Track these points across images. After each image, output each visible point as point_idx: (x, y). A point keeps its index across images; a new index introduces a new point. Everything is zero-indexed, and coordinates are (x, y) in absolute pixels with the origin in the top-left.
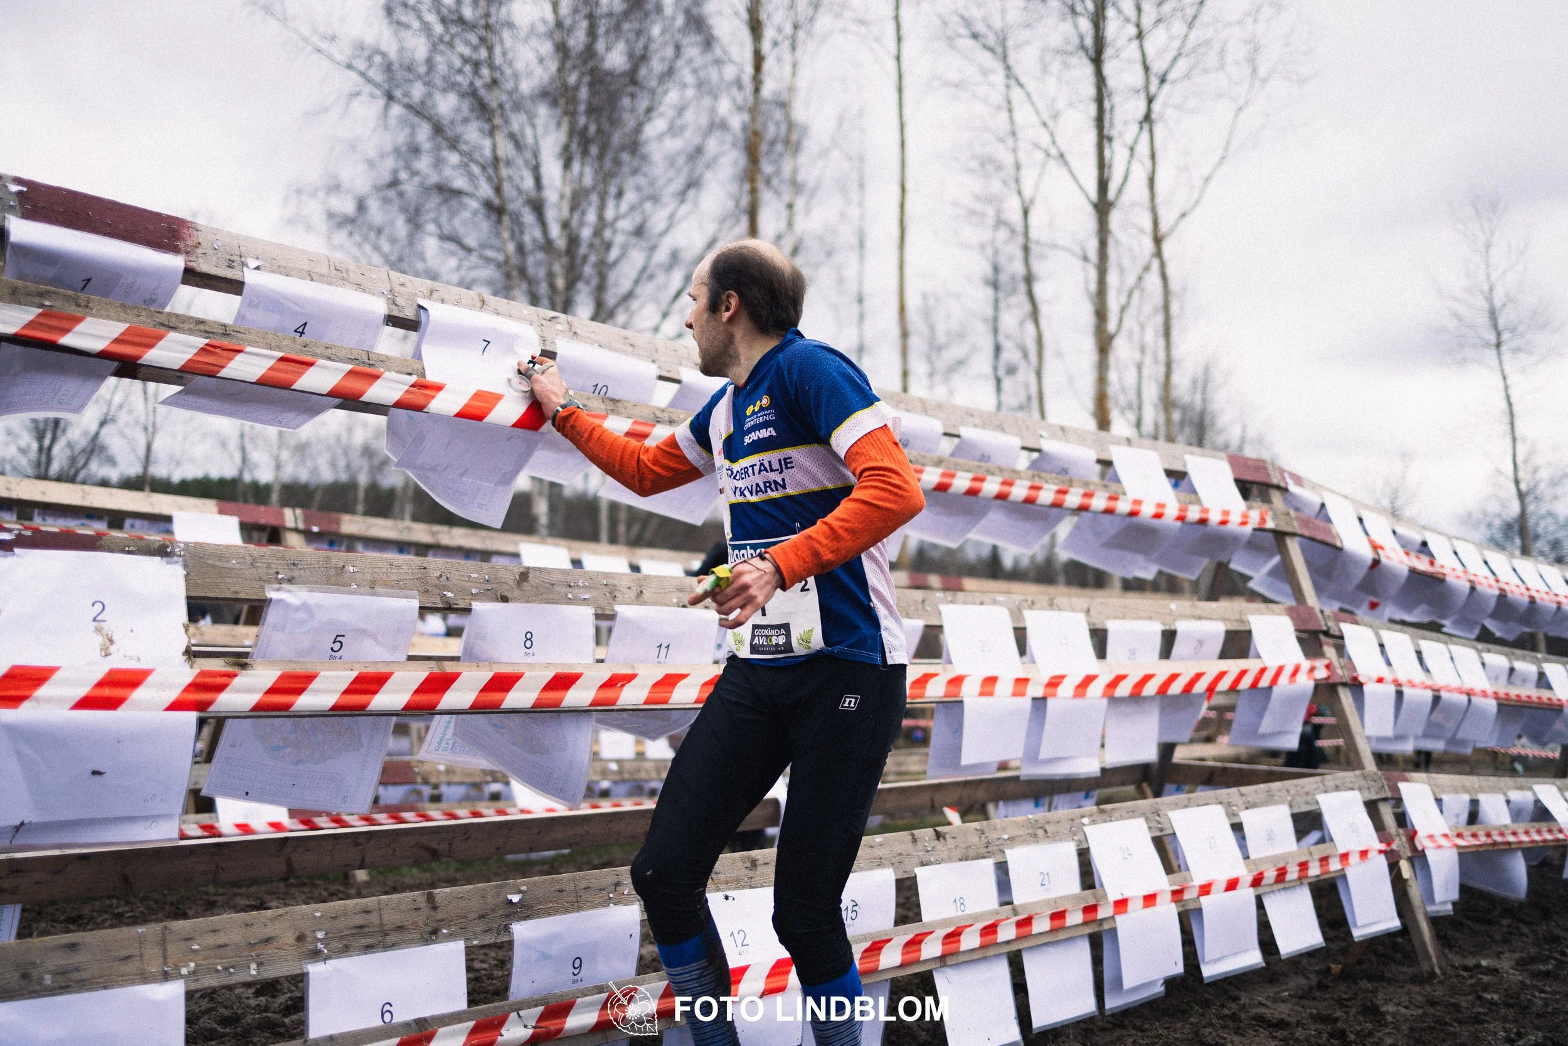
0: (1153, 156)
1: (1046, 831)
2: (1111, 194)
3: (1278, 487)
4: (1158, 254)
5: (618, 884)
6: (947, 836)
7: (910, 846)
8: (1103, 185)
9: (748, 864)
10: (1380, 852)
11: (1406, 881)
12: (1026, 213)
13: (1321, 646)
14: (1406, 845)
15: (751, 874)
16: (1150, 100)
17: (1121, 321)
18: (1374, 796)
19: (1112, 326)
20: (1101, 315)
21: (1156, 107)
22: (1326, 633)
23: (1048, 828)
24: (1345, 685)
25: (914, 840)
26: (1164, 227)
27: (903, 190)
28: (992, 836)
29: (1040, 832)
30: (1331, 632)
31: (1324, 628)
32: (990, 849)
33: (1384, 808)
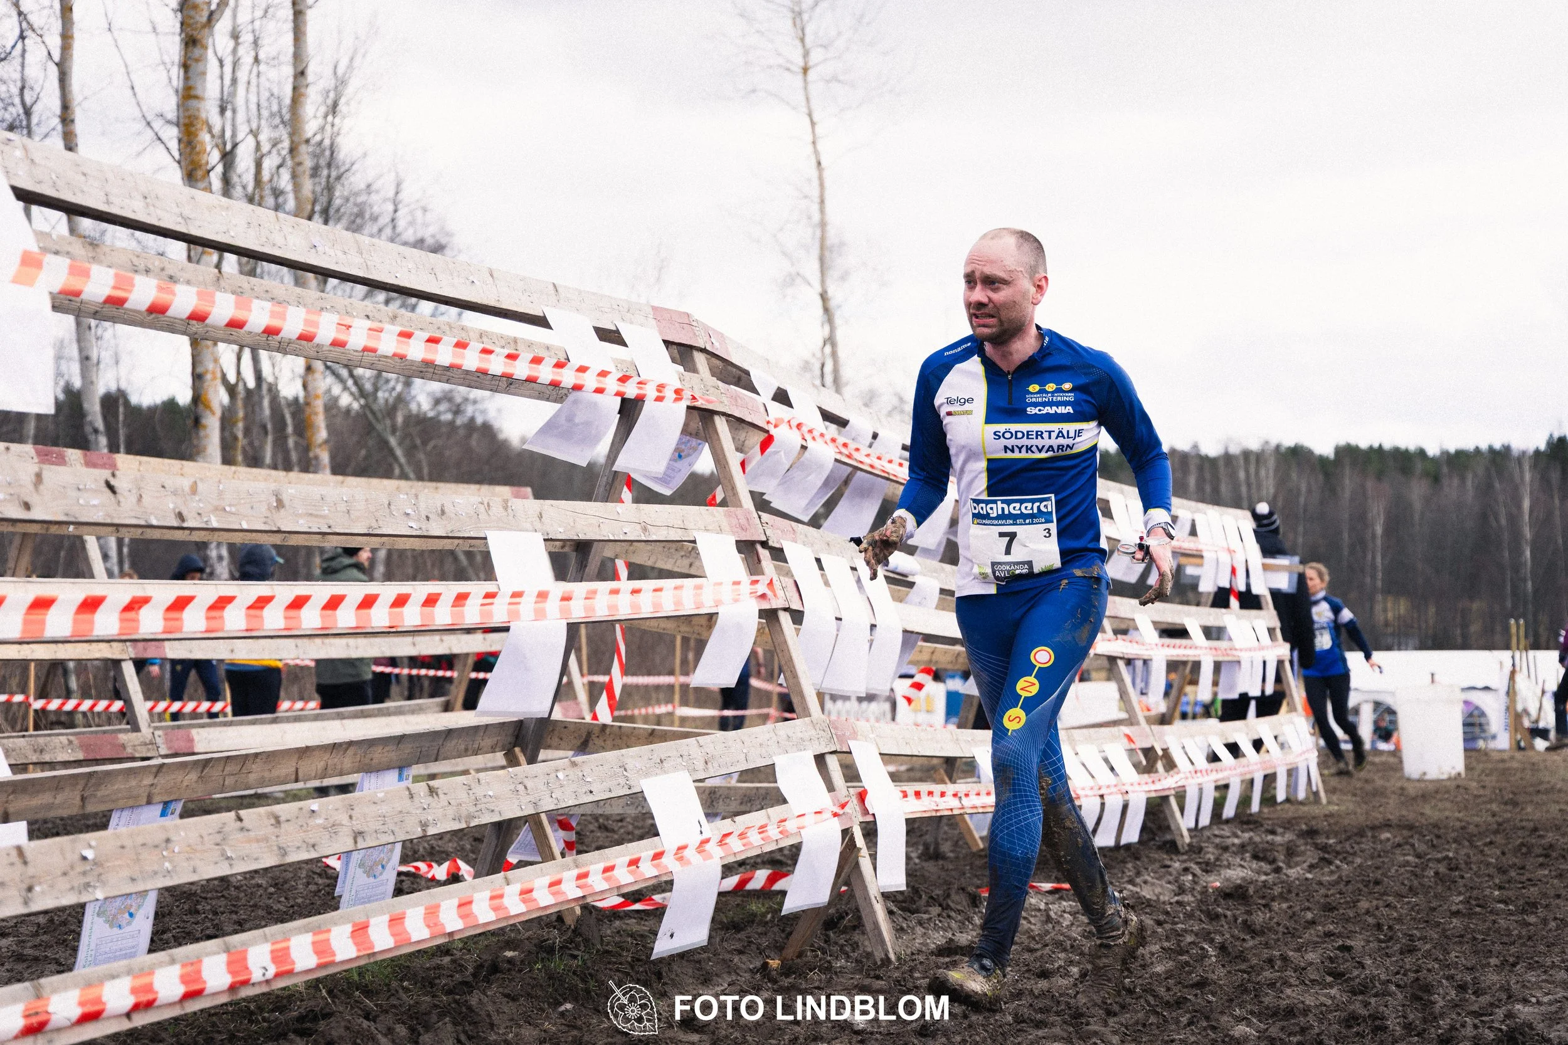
1: (526, 788)
3: (703, 350)
5: (168, 841)
6: (440, 792)
7: (409, 801)
9: (273, 821)
10: (835, 815)
11: (859, 849)
13: (759, 561)
14: (858, 808)
15: (276, 830)
18: (823, 749)
22: (764, 544)
23: (526, 782)
24: (785, 609)
25: (411, 796)
28: (479, 791)
29: (521, 788)
30: (771, 543)
31: (764, 539)
32: (479, 807)
33: (833, 763)
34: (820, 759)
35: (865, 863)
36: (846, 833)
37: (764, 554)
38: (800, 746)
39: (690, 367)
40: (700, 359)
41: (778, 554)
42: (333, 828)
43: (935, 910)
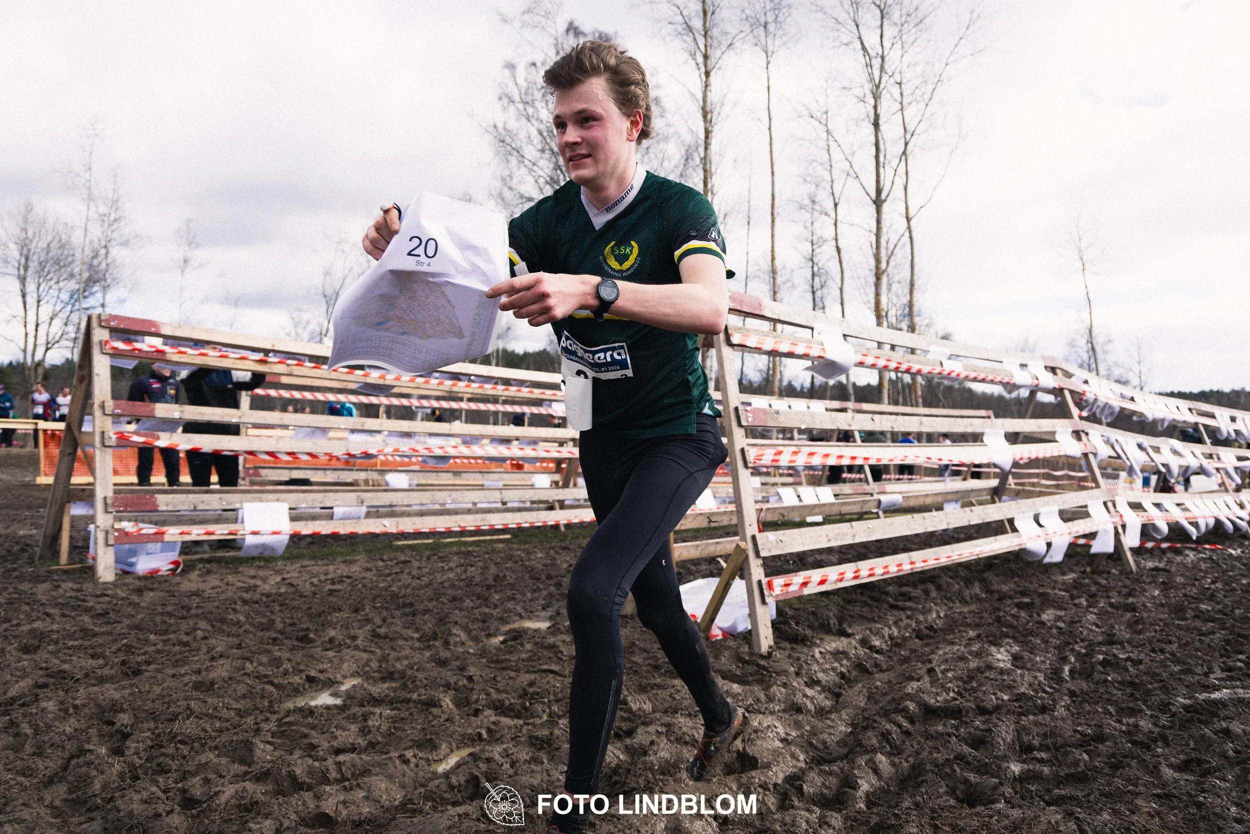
0: (907, 173)
2: (883, 196)
3: (1059, 368)
4: (909, 228)
8: (879, 191)
10: (1111, 522)
11: (1120, 533)
12: (836, 205)
13: (1080, 437)
14: (1119, 520)
16: (906, 144)
17: (888, 263)
18: (1106, 500)
19: (883, 265)
20: (878, 261)
21: (909, 147)
22: (1082, 431)
24: (1091, 453)
25: (964, 512)
26: (912, 213)
27: (773, 196)
30: (1084, 431)
31: (1082, 429)
33: (1110, 505)
34: (1105, 503)
35: (1122, 538)
36: (1116, 528)
37: (1083, 435)
38: (1098, 498)
39: (1055, 373)
40: (1058, 371)
41: (1087, 434)
42: (941, 521)
43: (1148, 555)
